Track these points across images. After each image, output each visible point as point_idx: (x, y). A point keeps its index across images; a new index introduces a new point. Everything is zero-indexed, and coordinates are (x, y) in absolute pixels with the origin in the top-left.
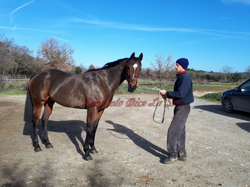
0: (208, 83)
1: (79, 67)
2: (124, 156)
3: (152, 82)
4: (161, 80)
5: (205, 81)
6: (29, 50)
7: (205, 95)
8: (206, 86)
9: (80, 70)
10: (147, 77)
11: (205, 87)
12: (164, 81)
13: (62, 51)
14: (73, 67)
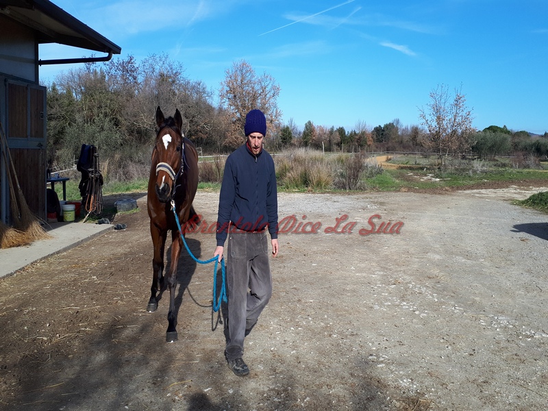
0: (538, 166)
1: (288, 128)
2: (370, 344)
3: (423, 162)
4: (440, 157)
5: (532, 159)
6: (206, 90)
7: (533, 196)
8: (535, 173)
9: (290, 133)
10: (413, 150)
11: (533, 175)
12: (447, 159)
13: (259, 92)
14: (277, 127)
